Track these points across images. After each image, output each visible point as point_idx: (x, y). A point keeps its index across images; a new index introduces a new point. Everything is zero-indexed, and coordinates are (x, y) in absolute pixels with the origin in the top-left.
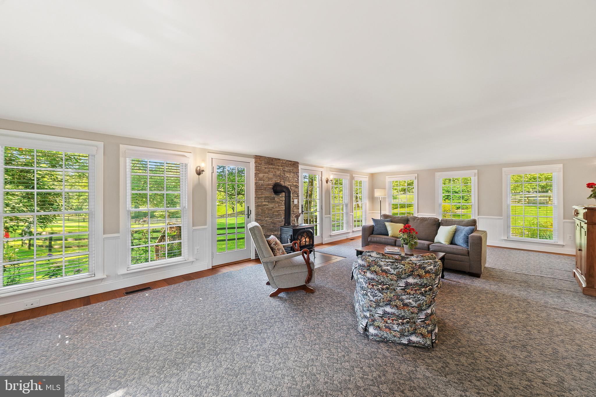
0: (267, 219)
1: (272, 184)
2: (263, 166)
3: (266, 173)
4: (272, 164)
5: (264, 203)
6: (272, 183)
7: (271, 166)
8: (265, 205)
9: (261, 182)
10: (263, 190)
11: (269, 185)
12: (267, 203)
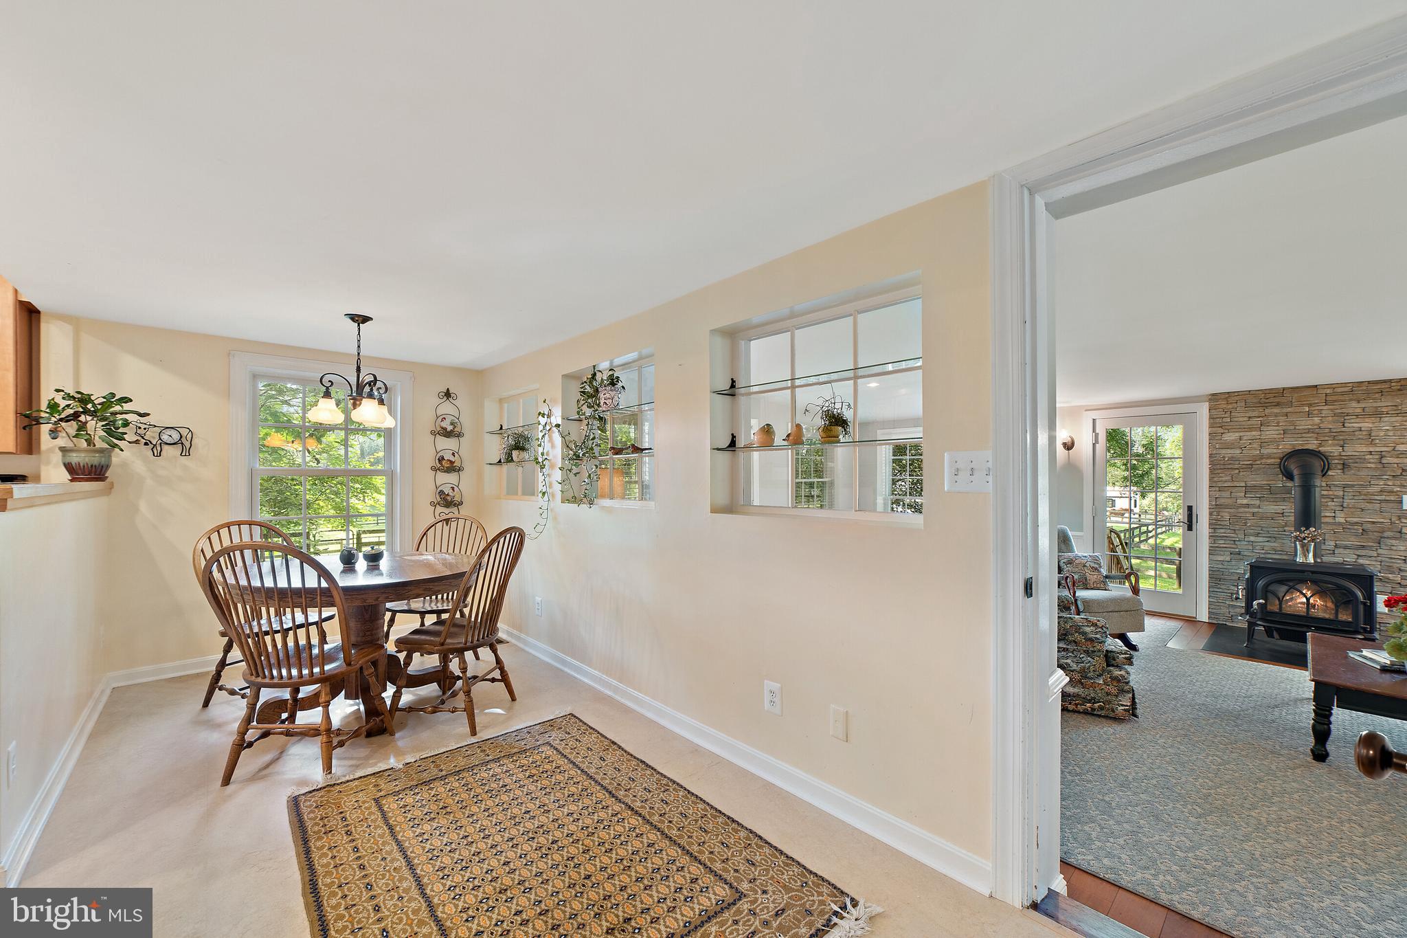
0: (1252, 539)
1: (1278, 455)
2: (1242, 415)
3: (1250, 429)
4: (1278, 404)
5: (1245, 501)
6: (1275, 451)
7: (1276, 410)
8: (1248, 506)
9: (1229, 451)
10: (1237, 471)
11: (1262, 457)
12: (1257, 502)
